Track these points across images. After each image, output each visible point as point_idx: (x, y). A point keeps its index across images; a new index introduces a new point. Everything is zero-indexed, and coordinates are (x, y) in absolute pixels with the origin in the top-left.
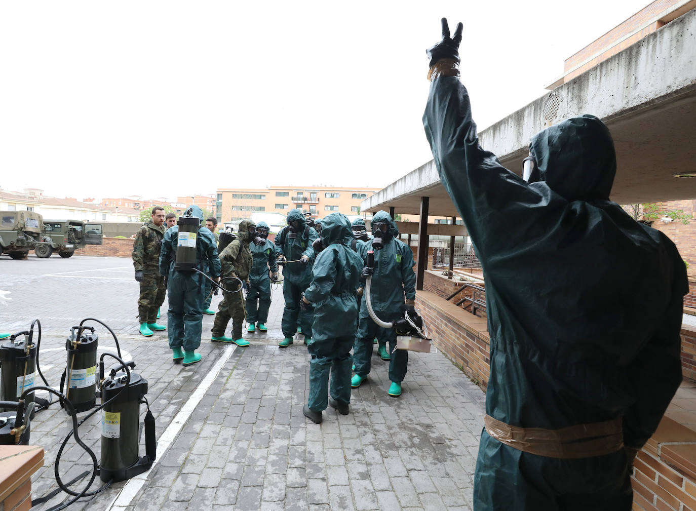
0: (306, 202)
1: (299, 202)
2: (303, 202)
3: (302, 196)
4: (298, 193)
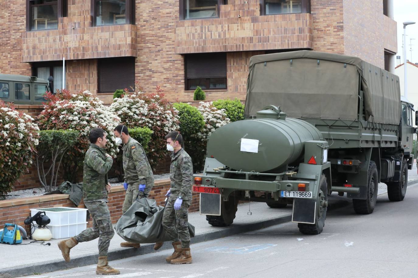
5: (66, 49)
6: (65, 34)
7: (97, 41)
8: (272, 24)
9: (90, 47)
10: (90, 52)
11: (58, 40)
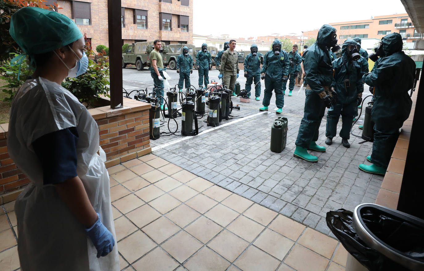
0: (410, 27)
1: (403, 27)
2: (407, 27)
3: (406, 22)
4: (402, 20)
5: (129, 36)
6: (128, 30)
7: (139, 34)
8: (183, 34)
9: (137, 35)
10: (137, 37)
11: (126, 32)
